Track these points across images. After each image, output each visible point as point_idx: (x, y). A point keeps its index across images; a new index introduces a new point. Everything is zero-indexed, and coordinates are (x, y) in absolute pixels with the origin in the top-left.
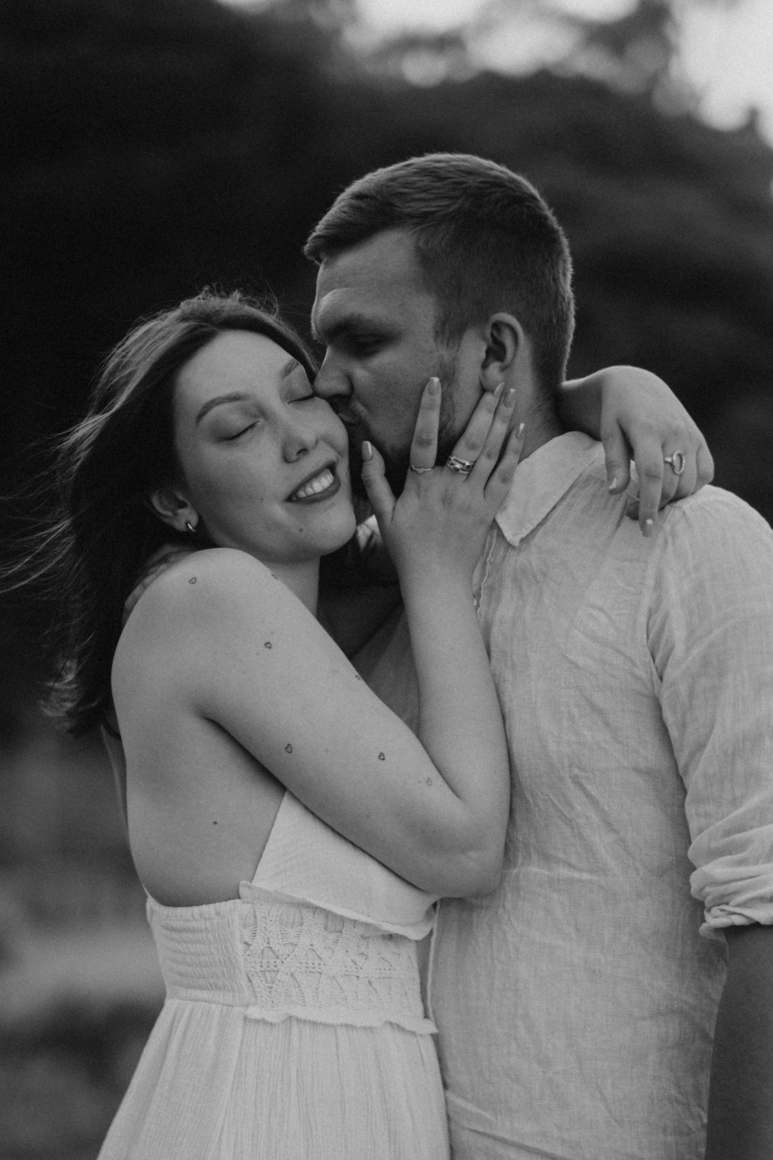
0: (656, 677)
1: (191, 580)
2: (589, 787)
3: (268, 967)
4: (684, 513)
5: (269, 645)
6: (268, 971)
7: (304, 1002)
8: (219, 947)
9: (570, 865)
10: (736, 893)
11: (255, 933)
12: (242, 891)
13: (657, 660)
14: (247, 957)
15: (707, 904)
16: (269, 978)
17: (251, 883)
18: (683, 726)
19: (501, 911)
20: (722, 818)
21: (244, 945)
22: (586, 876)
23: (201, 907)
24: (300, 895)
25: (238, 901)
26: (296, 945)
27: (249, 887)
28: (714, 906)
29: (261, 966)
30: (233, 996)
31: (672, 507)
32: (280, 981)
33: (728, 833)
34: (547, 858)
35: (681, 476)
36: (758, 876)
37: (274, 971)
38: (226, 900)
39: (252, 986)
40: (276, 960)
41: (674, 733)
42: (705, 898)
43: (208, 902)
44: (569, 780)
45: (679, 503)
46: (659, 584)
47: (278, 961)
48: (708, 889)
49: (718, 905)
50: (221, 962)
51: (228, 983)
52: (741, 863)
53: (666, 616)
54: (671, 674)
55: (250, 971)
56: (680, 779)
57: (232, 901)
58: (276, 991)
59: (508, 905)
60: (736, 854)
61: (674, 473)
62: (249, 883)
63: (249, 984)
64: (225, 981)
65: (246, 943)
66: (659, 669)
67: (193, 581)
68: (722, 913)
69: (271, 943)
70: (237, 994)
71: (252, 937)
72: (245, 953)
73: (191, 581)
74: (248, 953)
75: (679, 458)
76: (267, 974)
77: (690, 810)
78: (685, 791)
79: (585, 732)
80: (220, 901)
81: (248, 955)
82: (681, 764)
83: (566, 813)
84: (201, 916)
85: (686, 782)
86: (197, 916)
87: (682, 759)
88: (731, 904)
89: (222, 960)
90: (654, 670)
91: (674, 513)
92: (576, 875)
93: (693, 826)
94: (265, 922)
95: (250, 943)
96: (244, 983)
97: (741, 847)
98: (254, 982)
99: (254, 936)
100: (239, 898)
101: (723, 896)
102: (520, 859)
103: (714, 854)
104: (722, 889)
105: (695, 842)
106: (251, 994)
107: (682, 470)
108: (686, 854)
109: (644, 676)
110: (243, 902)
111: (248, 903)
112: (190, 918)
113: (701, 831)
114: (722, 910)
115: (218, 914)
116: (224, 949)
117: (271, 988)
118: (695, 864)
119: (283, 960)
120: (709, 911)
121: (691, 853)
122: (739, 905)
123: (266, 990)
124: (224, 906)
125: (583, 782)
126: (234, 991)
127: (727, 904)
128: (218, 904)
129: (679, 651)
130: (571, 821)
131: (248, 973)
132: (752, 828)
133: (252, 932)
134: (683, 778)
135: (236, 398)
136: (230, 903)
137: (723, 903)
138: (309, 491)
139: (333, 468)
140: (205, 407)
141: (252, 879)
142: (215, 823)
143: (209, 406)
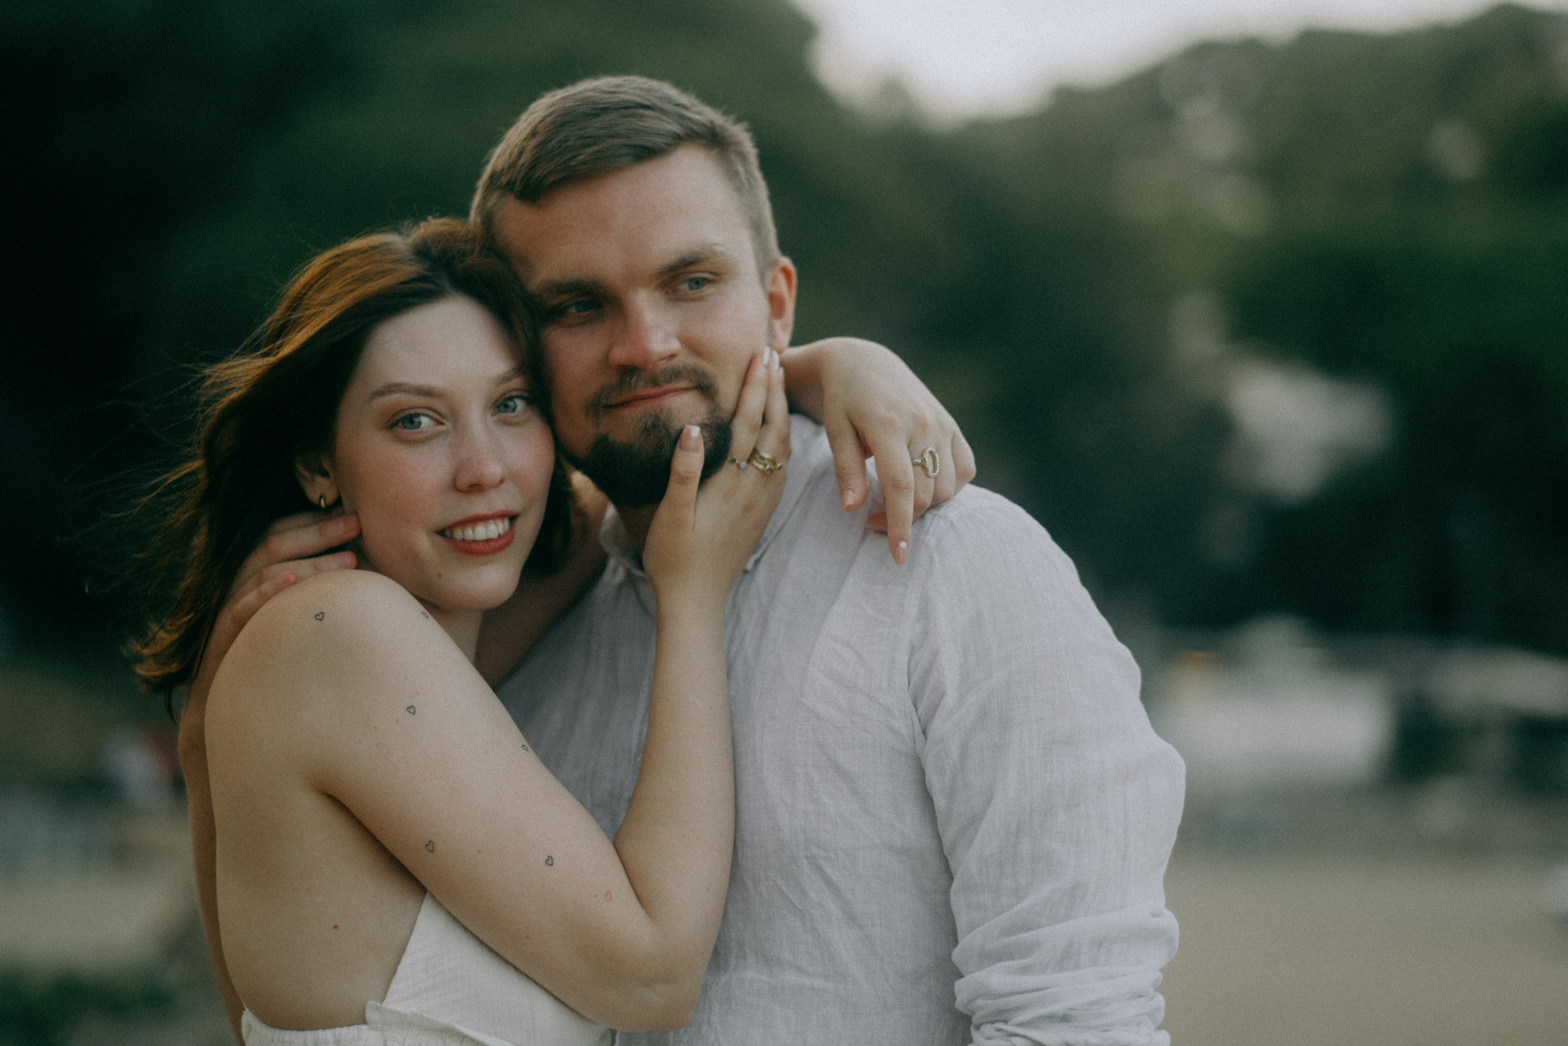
0: (918, 729)
1: (318, 615)
2: (829, 872)
4: (952, 524)
5: (412, 710)
9: (800, 970)
10: (1018, 1009)
12: (370, 1015)
13: (921, 709)
15: (976, 1019)
17: (381, 1004)
18: (952, 793)
19: (705, 1028)
20: (1002, 913)
22: (818, 983)
23: (316, 1032)
24: (445, 1020)
25: (364, 1027)
27: (378, 1009)
28: (988, 1022)
31: (934, 516)
33: (1009, 932)
34: (768, 960)
35: (936, 478)
36: (1047, 988)
41: (940, 802)
42: (974, 1013)
43: (325, 1027)
44: (805, 861)
45: (942, 511)
46: (925, 613)
48: (980, 1002)
49: (993, 1022)
52: (1024, 970)
53: (935, 654)
54: (938, 727)
56: (945, 861)
57: (356, 1027)
59: (715, 1019)
60: (1019, 959)
61: (928, 476)
62: (378, 1004)
66: (922, 720)
67: (320, 617)
68: (997, 1034)
73: (317, 617)
75: (931, 456)
77: (958, 900)
78: (951, 877)
79: (826, 801)
80: (341, 1026)
82: (947, 841)
83: (796, 903)
84: (316, 1044)
85: (953, 865)
86: (310, 1045)
87: (948, 836)
88: (1011, 1022)
90: (916, 720)
91: (936, 523)
92: (807, 981)
93: (961, 921)
97: (1028, 949)
100: (365, 1022)
101: (1000, 1012)
102: (733, 962)
103: (988, 958)
104: (1001, 1003)
105: (964, 941)
107: (937, 471)
108: (950, 955)
109: (904, 730)
110: (370, 1028)
111: (376, 1029)
113: (972, 927)
114: (999, 1030)
118: (963, 968)
120: (978, 1028)
121: (956, 954)
122: (1021, 1025)
124: (346, 1033)
125: (822, 862)
127: (1006, 1022)
128: (338, 1030)
129: (950, 699)
130: (801, 911)
132: (1040, 926)
134: (949, 858)
135: (427, 392)
136: (354, 1029)
137: (999, 1021)
138: (469, 534)
139: (512, 518)
140: (387, 388)
141: (382, 999)
142: (336, 927)
143: (392, 388)
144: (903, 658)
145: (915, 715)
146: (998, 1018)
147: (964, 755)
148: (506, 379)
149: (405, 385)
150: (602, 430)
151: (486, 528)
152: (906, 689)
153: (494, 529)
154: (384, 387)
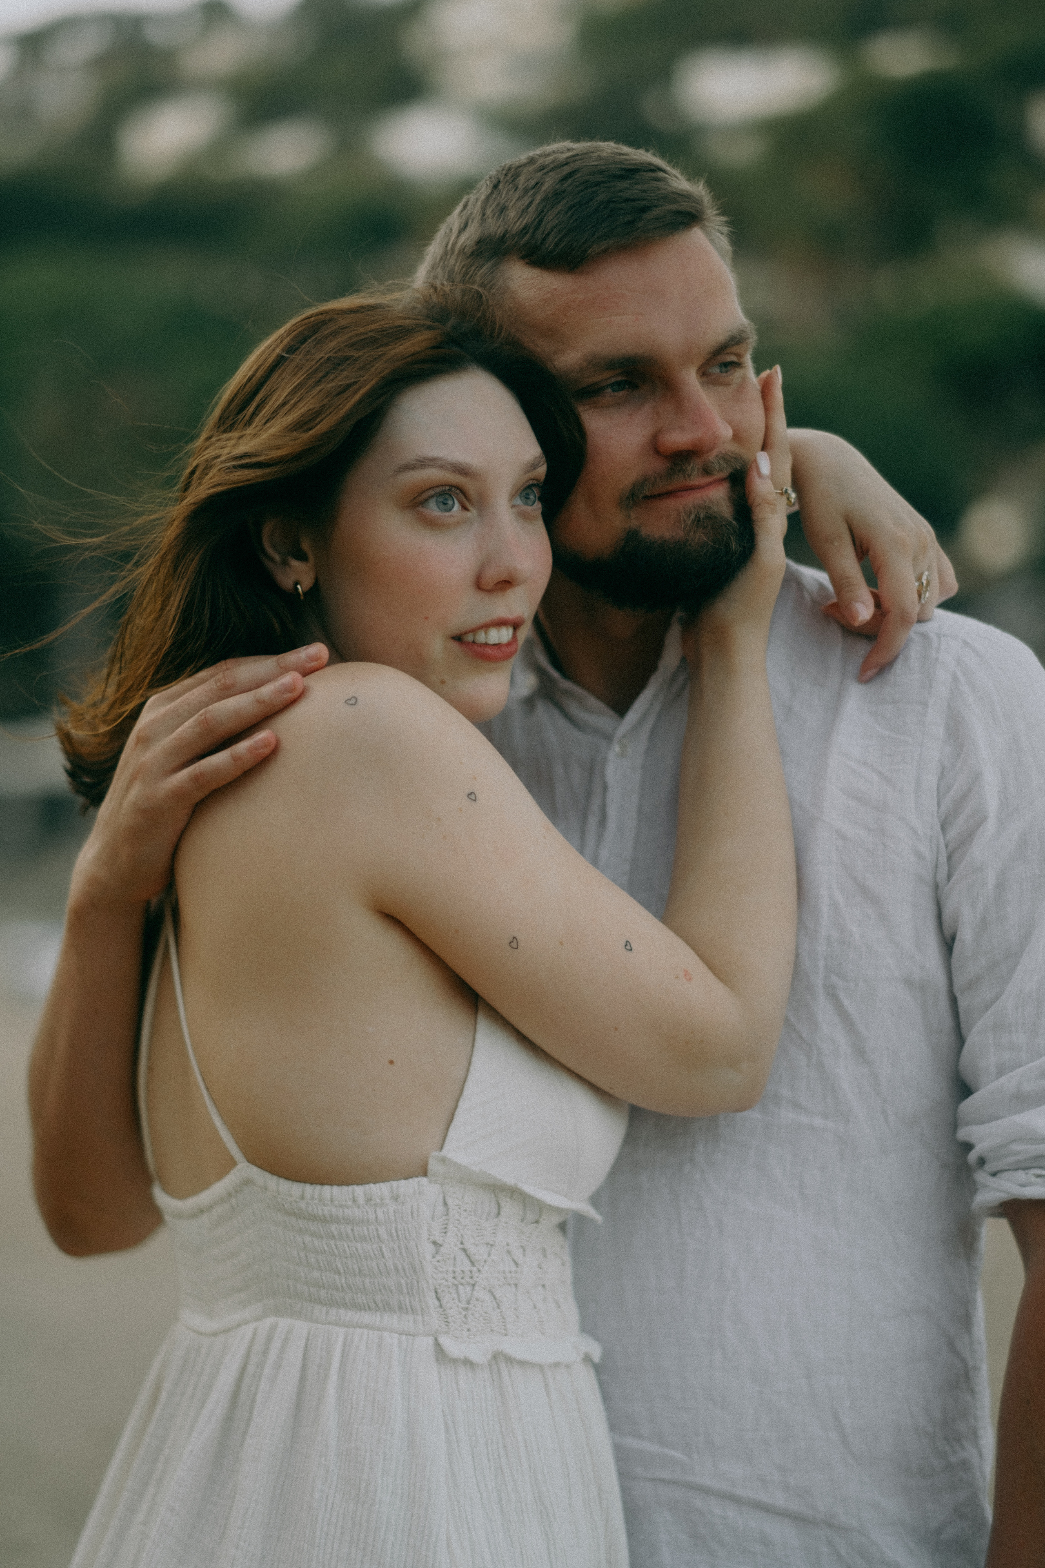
1: (351, 699)
2: (846, 1002)
3: (462, 1278)
5: (473, 797)
6: (462, 1284)
7: (505, 1330)
8: (396, 1247)
9: (799, 1107)
11: (445, 1228)
12: (431, 1165)
13: (952, 834)
14: (437, 1264)
16: (463, 1295)
21: (432, 1247)
22: (818, 1121)
23: (365, 1186)
24: (505, 1174)
25: (424, 1180)
26: (492, 1245)
27: (439, 1158)
29: (454, 1278)
30: (415, 1321)
32: (477, 1300)
37: (469, 1284)
38: (406, 1179)
39: (441, 1306)
40: (471, 1268)
47: (475, 1269)
50: (397, 1269)
51: (407, 1300)
55: (440, 1285)
57: (416, 1179)
58: (472, 1315)
62: (441, 1154)
63: (437, 1303)
64: (402, 1298)
65: (434, 1243)
66: (951, 846)
67: (353, 701)
69: (464, 1242)
70: (419, 1318)
71: (443, 1234)
72: (434, 1257)
73: (349, 702)
74: (438, 1257)
76: (460, 1287)
80: (397, 1179)
81: (438, 1261)
84: (368, 1200)
86: (361, 1201)
89: (400, 1267)
92: (804, 1119)
94: (458, 1212)
95: (440, 1242)
96: (432, 1301)
98: (444, 1301)
99: (445, 1233)
100: (425, 1174)
106: (440, 1319)
110: (430, 1182)
111: (436, 1182)
112: (350, 1203)
115: (396, 1198)
116: (403, 1251)
117: (466, 1309)
119: (480, 1268)
123: (460, 1312)
124: (404, 1187)
125: (841, 995)
126: (413, 1312)
128: (393, 1183)
130: (810, 1044)
131: (438, 1287)
133: (443, 1227)
135: (461, 470)
136: (413, 1182)
137: (1034, 1167)
138: (481, 637)
139: (516, 625)
140: (420, 461)
141: (441, 1148)
142: (391, 1062)
143: (423, 463)
144: (931, 779)
145: (942, 841)
146: (1034, 1165)
147: (1001, 885)
148: (534, 466)
149: (441, 459)
150: (634, 523)
151: (499, 631)
152: (935, 813)
153: (503, 635)
154: (417, 460)
